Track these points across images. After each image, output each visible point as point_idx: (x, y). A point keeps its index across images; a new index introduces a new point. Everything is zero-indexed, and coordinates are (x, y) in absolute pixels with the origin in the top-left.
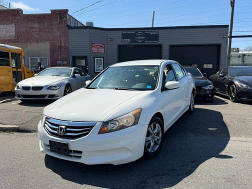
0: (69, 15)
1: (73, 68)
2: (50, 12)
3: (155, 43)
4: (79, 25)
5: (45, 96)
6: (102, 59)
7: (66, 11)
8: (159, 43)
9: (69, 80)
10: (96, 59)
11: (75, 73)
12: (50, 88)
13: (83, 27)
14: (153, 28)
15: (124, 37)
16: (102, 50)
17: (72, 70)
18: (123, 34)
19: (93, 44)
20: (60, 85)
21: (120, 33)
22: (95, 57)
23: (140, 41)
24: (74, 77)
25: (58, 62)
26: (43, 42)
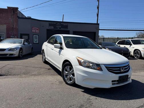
0: (19, 11)
1: (23, 40)
2: (7, 8)
3: (66, 29)
6: (38, 36)
7: (17, 8)
8: (68, 30)
9: (21, 46)
10: (34, 36)
11: (24, 42)
12: (10, 50)
13: (26, 18)
15: (50, 25)
16: (37, 31)
17: (22, 40)
18: (49, 24)
19: (33, 27)
21: (48, 23)
22: (33, 35)
23: (58, 28)
24: (24, 44)
26: (2, 24)
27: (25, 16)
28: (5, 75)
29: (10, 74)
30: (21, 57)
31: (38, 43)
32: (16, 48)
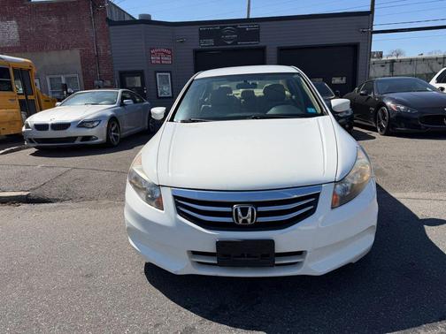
1: (120, 91)
3: (253, 44)
4: (127, 19)
5: (75, 138)
6: (169, 74)
8: (261, 44)
9: (115, 111)
10: (158, 74)
11: (123, 98)
12: (83, 124)
13: (133, 22)
14: (248, 20)
15: (203, 35)
16: (167, 60)
17: (118, 93)
18: (200, 31)
19: (152, 49)
20: (98, 120)
21: (196, 29)
22: (156, 72)
23: (229, 43)
24: (122, 104)
25: (96, 82)
26: (68, 49)
27: (131, 16)
28: (57, 200)
29: (70, 196)
30: (116, 143)
31: (170, 95)
32: (98, 117)
